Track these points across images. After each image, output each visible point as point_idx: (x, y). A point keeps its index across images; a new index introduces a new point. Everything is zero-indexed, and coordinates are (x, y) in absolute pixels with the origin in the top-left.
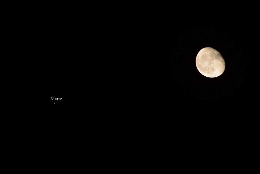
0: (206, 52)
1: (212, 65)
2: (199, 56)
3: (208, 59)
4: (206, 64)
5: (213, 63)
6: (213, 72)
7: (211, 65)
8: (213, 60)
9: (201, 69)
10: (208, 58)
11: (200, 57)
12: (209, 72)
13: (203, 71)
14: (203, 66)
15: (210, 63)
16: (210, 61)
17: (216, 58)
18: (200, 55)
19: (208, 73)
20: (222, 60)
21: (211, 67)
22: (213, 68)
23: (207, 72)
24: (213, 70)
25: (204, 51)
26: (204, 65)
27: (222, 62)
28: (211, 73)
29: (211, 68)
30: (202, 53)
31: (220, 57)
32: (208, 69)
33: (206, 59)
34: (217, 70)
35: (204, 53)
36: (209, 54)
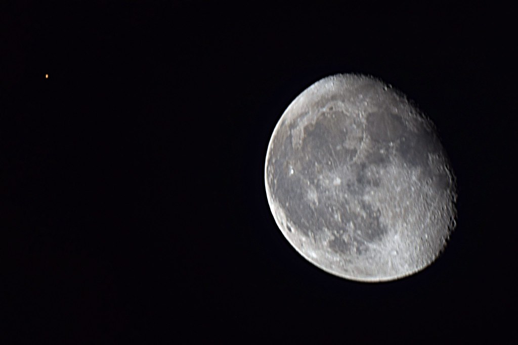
0: (341, 106)
1: (370, 196)
2: (293, 126)
4: (335, 180)
5: (377, 184)
6: (372, 246)
7: (367, 198)
8: (381, 161)
9: (291, 215)
10: (349, 144)
11: (299, 133)
12: (345, 238)
13: (303, 229)
14: (313, 196)
15: (360, 180)
16: (364, 166)
17: (403, 151)
18: (302, 115)
19: (338, 246)
20: (441, 177)
21: (365, 206)
22: (377, 218)
23: (328, 235)
24: (376, 232)
25: (334, 98)
26: (318, 186)
27: (442, 184)
28: (359, 252)
29: (364, 214)
30: (321, 103)
31: (434, 152)
32: (337, 217)
33: (338, 148)
34: (397, 237)
35: (331, 109)
36: (364, 121)
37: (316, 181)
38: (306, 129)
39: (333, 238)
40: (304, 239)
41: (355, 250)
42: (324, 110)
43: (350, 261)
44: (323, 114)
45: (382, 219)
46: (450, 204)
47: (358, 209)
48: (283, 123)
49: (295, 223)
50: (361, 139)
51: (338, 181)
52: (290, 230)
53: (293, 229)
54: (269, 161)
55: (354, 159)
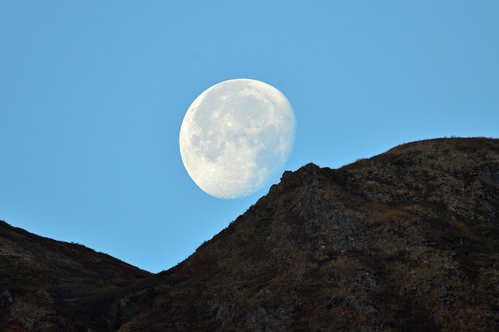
0: (271, 109)
1: (230, 146)
2: (250, 88)
3: (249, 126)
4: (230, 123)
5: (238, 146)
6: (203, 159)
7: (227, 144)
8: (251, 143)
9: (201, 107)
10: (252, 122)
11: (247, 92)
12: (201, 142)
13: (197, 118)
14: (216, 115)
15: (236, 136)
16: (244, 135)
18: (258, 90)
19: (195, 140)
21: (223, 145)
22: (218, 154)
23: (198, 132)
24: (212, 157)
25: (274, 103)
26: (222, 115)
28: (197, 153)
29: (218, 147)
30: (268, 97)
32: (211, 133)
33: (248, 117)
34: (213, 169)
35: (267, 104)
36: (268, 124)
37: (225, 113)
38: (251, 95)
39: (198, 135)
40: (191, 120)
41: (197, 150)
42: (265, 101)
43: (190, 150)
44: (263, 101)
45: (220, 157)
46: (244, 190)
47: (219, 142)
48: (248, 82)
49: (197, 111)
50: (258, 127)
51: (230, 125)
52: (192, 111)
53: (194, 112)
54: (225, 83)
55: (246, 129)
